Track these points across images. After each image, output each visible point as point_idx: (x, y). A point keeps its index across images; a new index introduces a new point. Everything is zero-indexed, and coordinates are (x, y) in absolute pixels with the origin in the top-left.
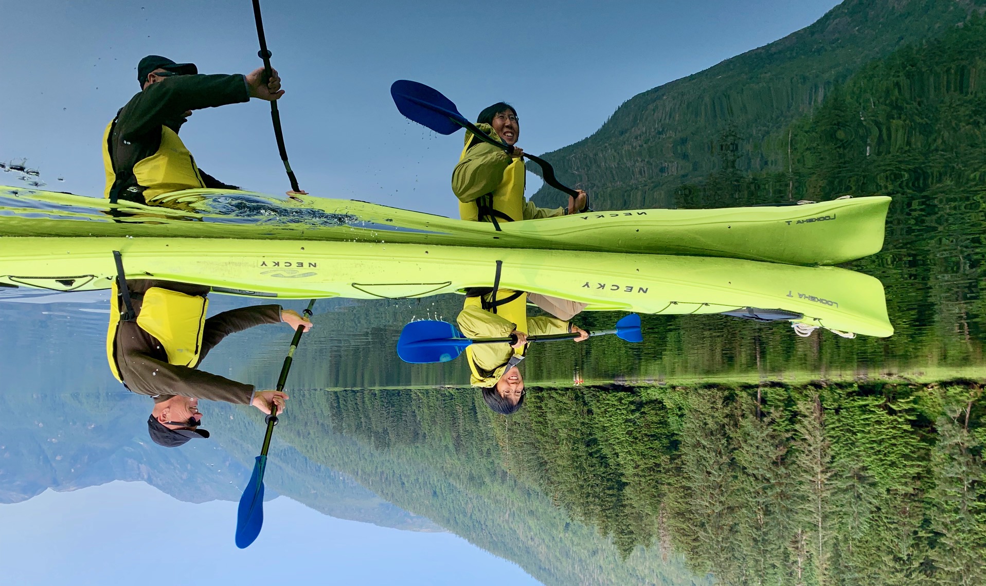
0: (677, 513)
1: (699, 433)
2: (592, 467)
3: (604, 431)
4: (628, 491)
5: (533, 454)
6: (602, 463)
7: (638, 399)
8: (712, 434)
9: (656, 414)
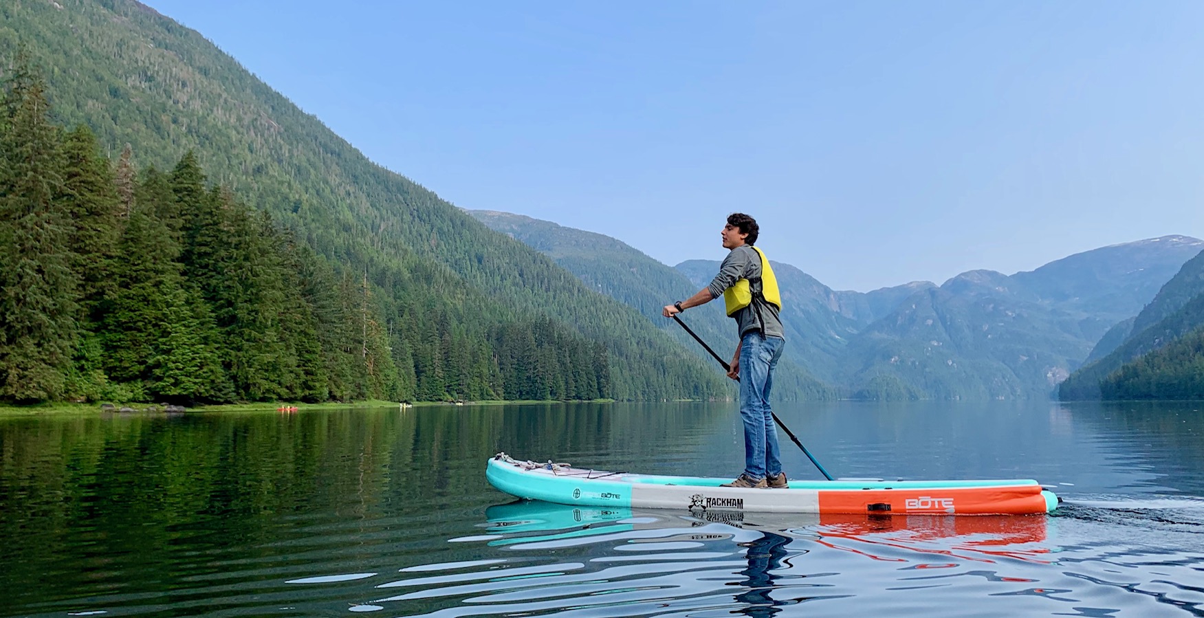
0: (99, 215)
1: (51, 331)
2: (229, 287)
3: (206, 338)
4: (176, 249)
5: (323, 307)
6: (214, 291)
7: (149, 385)
8: (30, 330)
9: (121, 361)
